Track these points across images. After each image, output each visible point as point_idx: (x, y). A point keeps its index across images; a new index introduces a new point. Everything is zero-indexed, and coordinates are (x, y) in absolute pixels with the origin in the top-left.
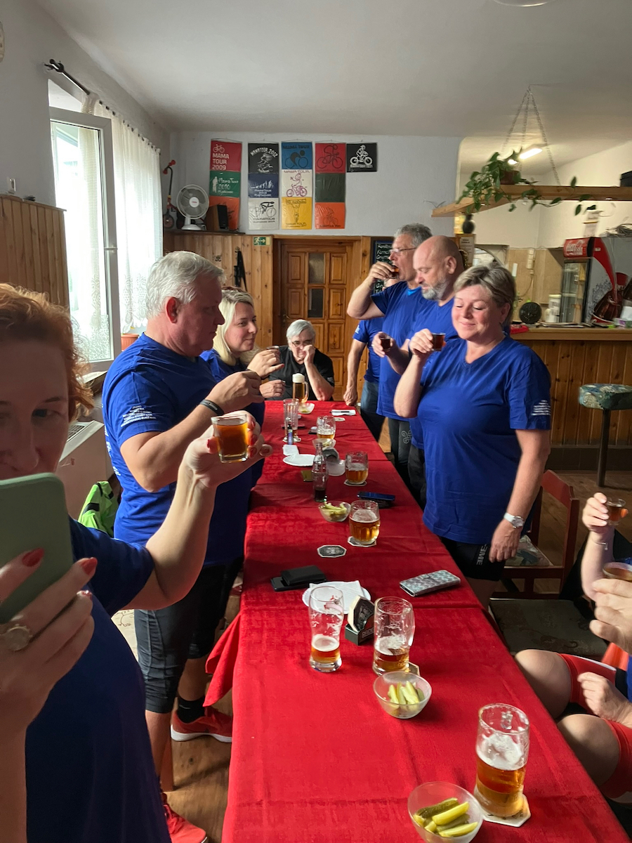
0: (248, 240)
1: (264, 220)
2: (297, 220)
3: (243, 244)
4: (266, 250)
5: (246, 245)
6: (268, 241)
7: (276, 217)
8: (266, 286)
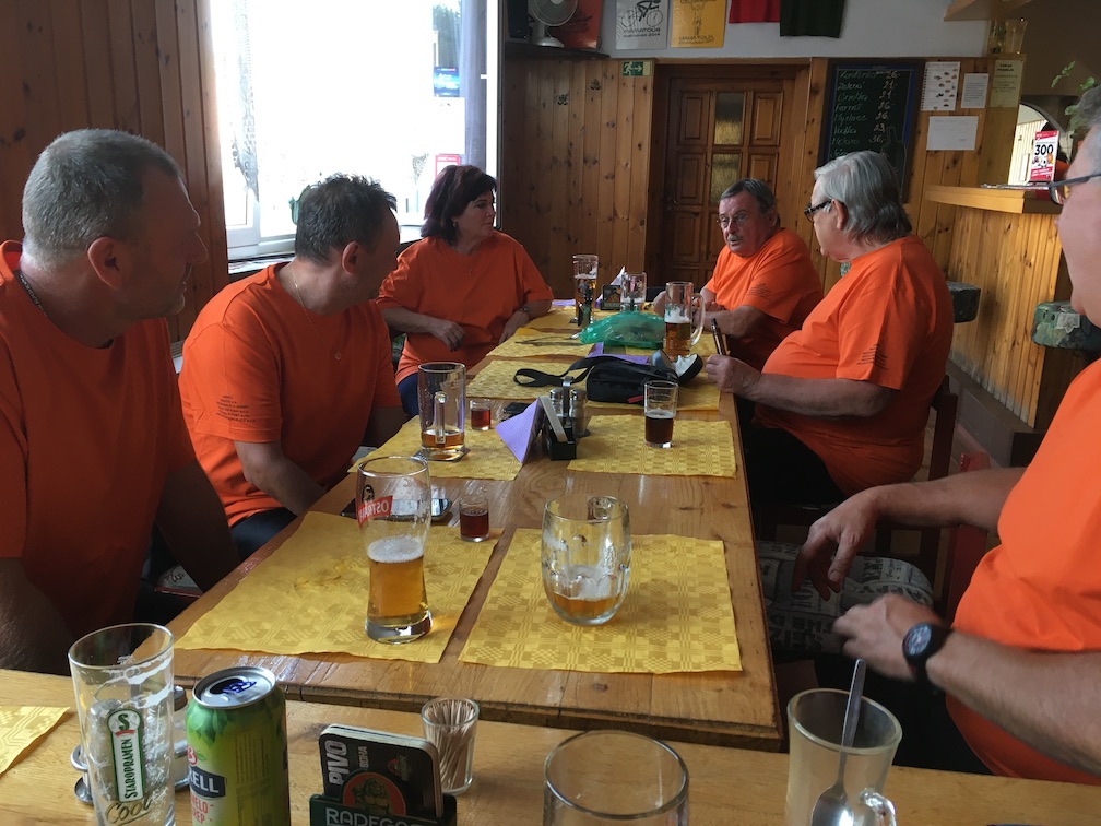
0: (613, 69)
1: (643, 33)
2: (698, 30)
3: (605, 76)
4: (643, 85)
5: (609, 75)
6: (648, 69)
7: (663, 27)
8: (640, 146)
